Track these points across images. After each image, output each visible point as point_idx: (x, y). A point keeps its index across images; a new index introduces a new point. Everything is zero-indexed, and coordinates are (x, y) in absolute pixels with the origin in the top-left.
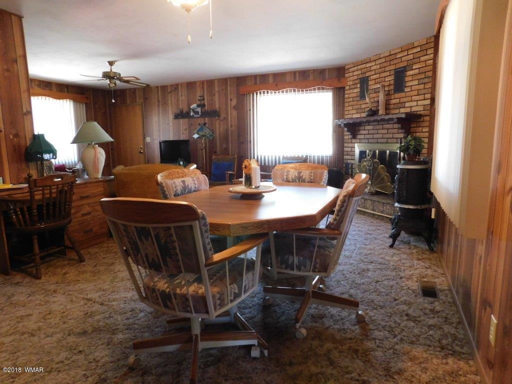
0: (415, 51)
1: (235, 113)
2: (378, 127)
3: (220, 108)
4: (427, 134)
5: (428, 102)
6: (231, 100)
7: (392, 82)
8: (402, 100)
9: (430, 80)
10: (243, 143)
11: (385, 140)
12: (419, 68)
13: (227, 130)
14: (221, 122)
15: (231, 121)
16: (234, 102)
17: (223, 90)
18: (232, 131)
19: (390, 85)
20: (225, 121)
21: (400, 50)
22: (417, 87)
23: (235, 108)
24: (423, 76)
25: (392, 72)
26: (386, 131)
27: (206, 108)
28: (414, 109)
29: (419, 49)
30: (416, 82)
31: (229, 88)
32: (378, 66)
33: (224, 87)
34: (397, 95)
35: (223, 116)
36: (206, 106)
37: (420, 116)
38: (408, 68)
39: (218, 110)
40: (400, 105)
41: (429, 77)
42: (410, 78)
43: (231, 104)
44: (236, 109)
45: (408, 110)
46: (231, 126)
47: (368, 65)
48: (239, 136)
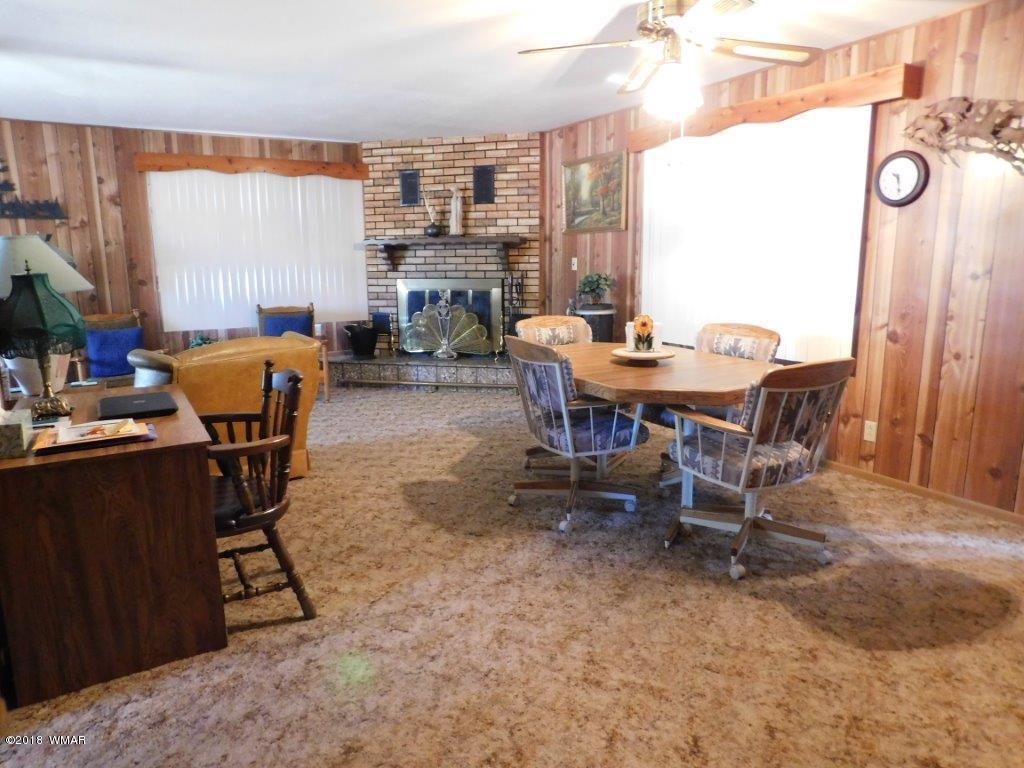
0: (510, 146)
1: (115, 213)
2: (444, 253)
3: (64, 195)
4: (537, 266)
5: (536, 222)
6: (100, 181)
7: (471, 185)
8: (490, 215)
9: (538, 191)
10: (142, 283)
11: (462, 274)
12: (518, 172)
13: (94, 254)
14: (73, 233)
15: (104, 232)
16: (111, 187)
17: (72, 152)
18: (108, 255)
19: (466, 189)
20: (87, 229)
21: (483, 140)
22: (517, 199)
23: (115, 200)
24: (525, 184)
25: (471, 171)
26: (462, 260)
27: (18, 193)
28: (512, 230)
29: (516, 146)
30: (515, 192)
31: (91, 151)
32: (440, 157)
33: (76, 145)
34: (479, 207)
35: (77, 216)
36: (17, 186)
37: (524, 240)
38: (497, 169)
39: (60, 201)
40: (487, 222)
41: (535, 188)
42: (504, 184)
43: (100, 190)
44: (116, 204)
45: (503, 230)
46: (107, 243)
47: (417, 151)
48: (132, 267)
